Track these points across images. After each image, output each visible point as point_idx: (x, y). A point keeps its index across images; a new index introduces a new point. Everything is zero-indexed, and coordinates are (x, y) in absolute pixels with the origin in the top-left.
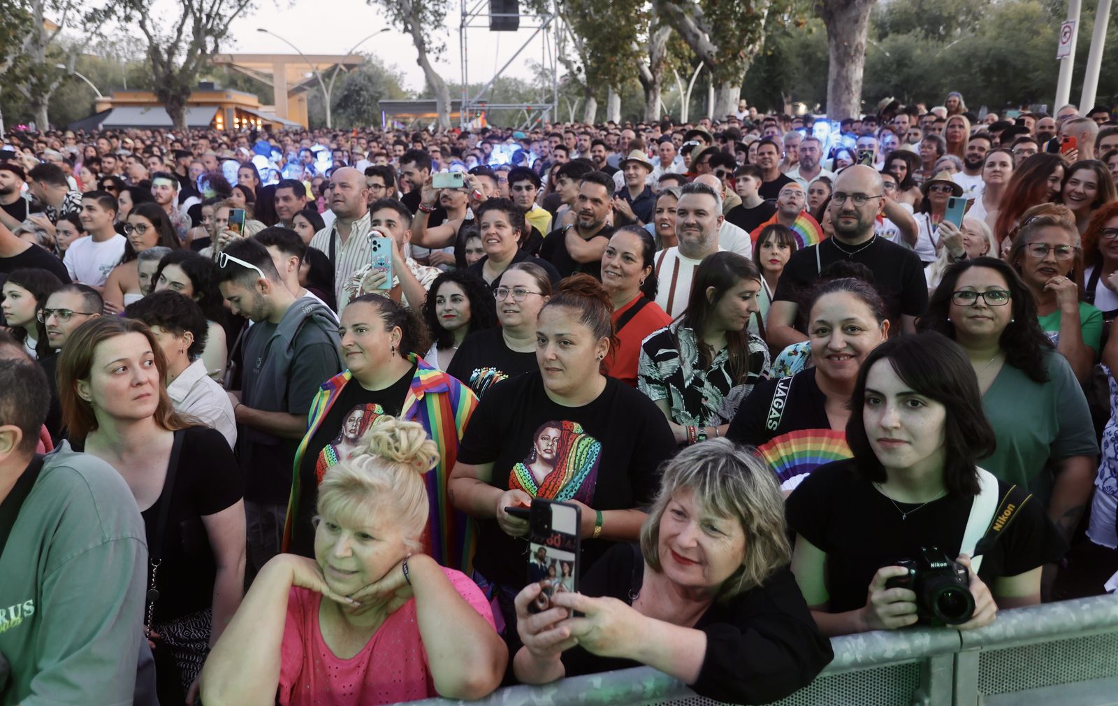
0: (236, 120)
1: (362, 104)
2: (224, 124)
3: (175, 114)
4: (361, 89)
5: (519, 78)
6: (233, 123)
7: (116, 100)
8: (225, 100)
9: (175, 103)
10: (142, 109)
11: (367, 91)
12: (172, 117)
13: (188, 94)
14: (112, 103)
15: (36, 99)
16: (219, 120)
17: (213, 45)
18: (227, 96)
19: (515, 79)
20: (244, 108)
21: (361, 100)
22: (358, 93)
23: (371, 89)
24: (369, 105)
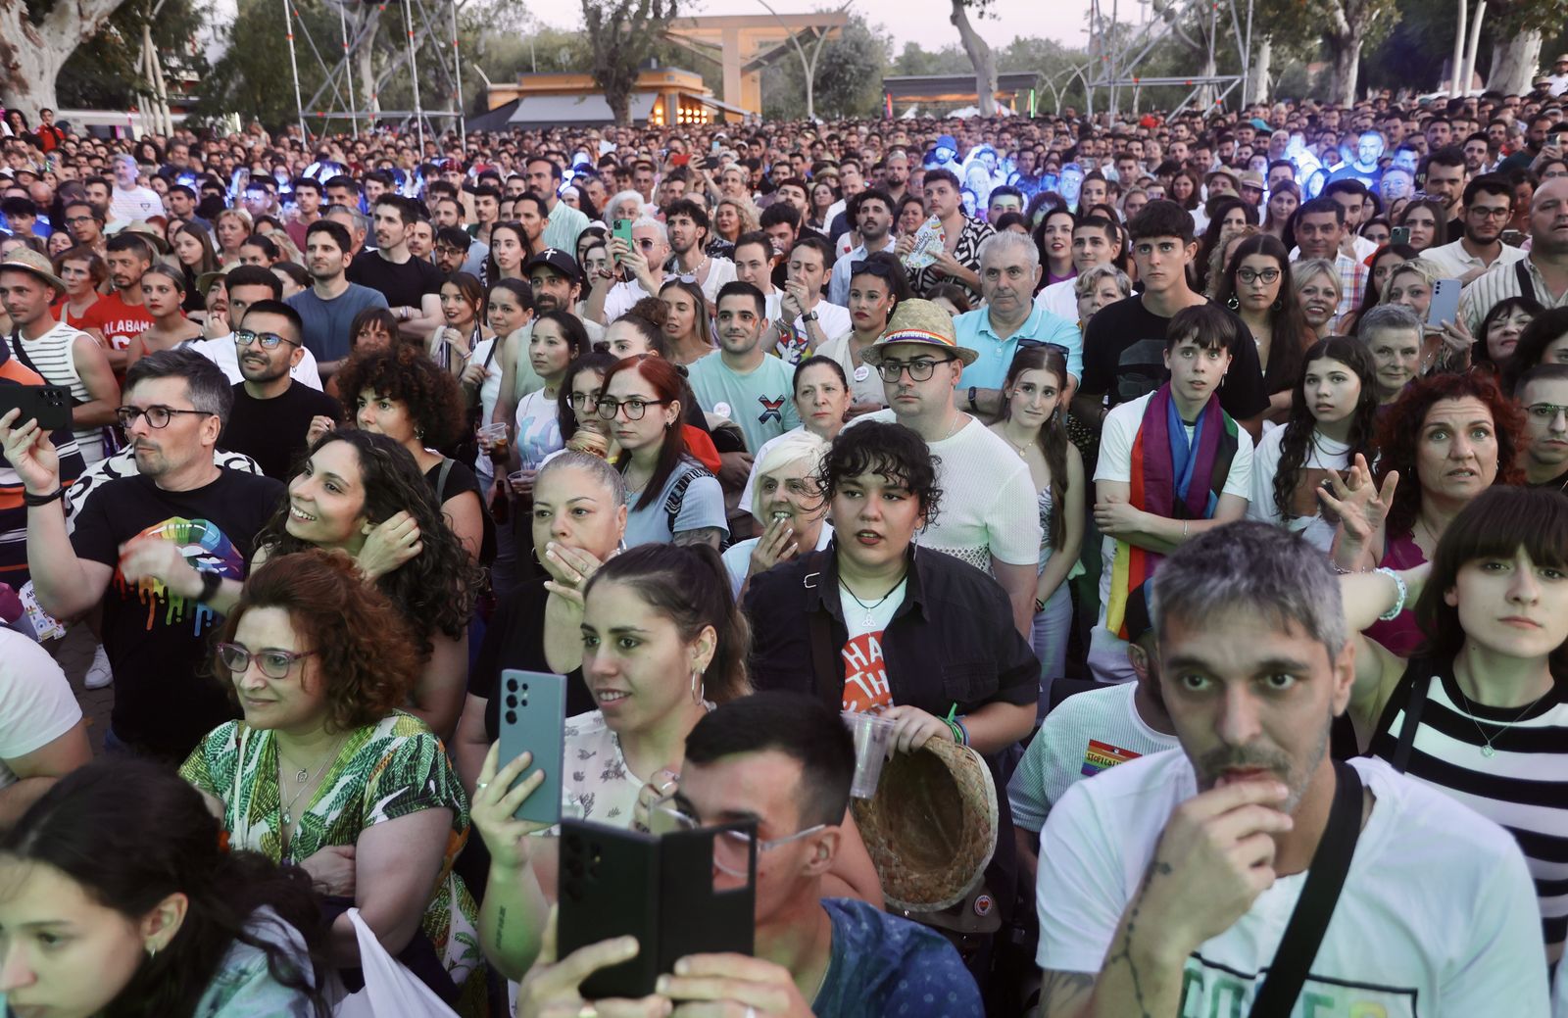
0: (680, 111)
1: (848, 84)
2: (664, 116)
3: (618, 105)
4: (846, 62)
5: (1053, 40)
6: (677, 116)
7: (525, 87)
8: (666, 83)
9: (618, 88)
10: (575, 99)
11: (854, 63)
12: (614, 109)
13: (636, 77)
14: (520, 92)
15: (441, 90)
16: (659, 111)
17: (669, 6)
18: (670, 78)
19: (1048, 41)
20: (689, 93)
21: (847, 78)
22: (842, 67)
23: (861, 61)
24: (857, 84)
